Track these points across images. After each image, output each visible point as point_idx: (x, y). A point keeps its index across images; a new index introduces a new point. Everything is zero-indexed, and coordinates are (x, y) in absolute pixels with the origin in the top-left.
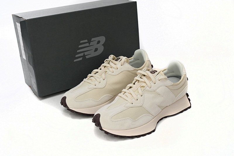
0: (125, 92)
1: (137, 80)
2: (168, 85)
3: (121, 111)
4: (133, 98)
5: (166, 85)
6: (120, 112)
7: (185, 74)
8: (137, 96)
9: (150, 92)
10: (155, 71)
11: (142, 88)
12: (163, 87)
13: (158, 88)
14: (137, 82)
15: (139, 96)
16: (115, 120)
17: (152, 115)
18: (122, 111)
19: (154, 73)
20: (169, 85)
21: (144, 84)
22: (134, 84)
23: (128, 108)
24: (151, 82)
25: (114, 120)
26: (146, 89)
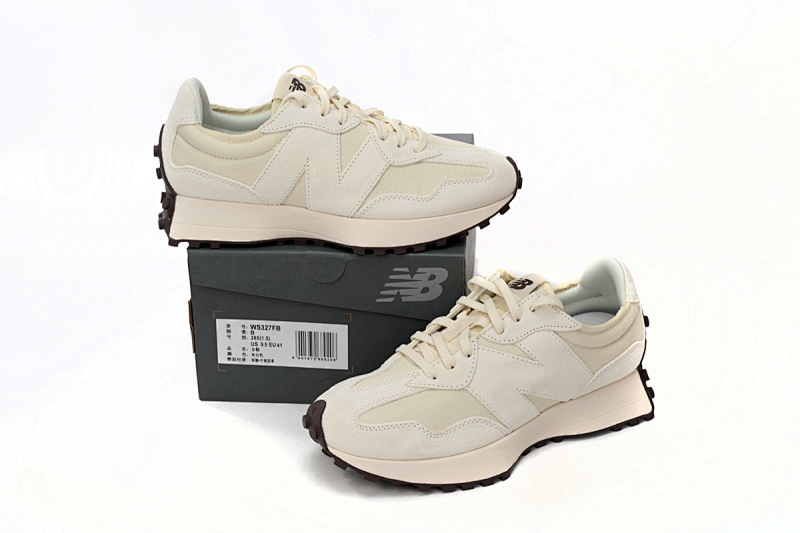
0: (421, 342)
1: (465, 308)
2: (563, 329)
3: (393, 399)
4: (439, 360)
5: (556, 329)
6: (389, 400)
7: (632, 300)
8: (452, 354)
9: (497, 346)
10: (527, 280)
11: (474, 332)
12: (545, 333)
13: (527, 335)
14: (465, 312)
15: (459, 356)
16: (369, 425)
17: (501, 423)
18: (398, 397)
19: (523, 287)
20: (568, 329)
21: (482, 321)
22: (454, 318)
23: (420, 390)
24: (505, 314)
25: (366, 425)
26: (486, 336)
